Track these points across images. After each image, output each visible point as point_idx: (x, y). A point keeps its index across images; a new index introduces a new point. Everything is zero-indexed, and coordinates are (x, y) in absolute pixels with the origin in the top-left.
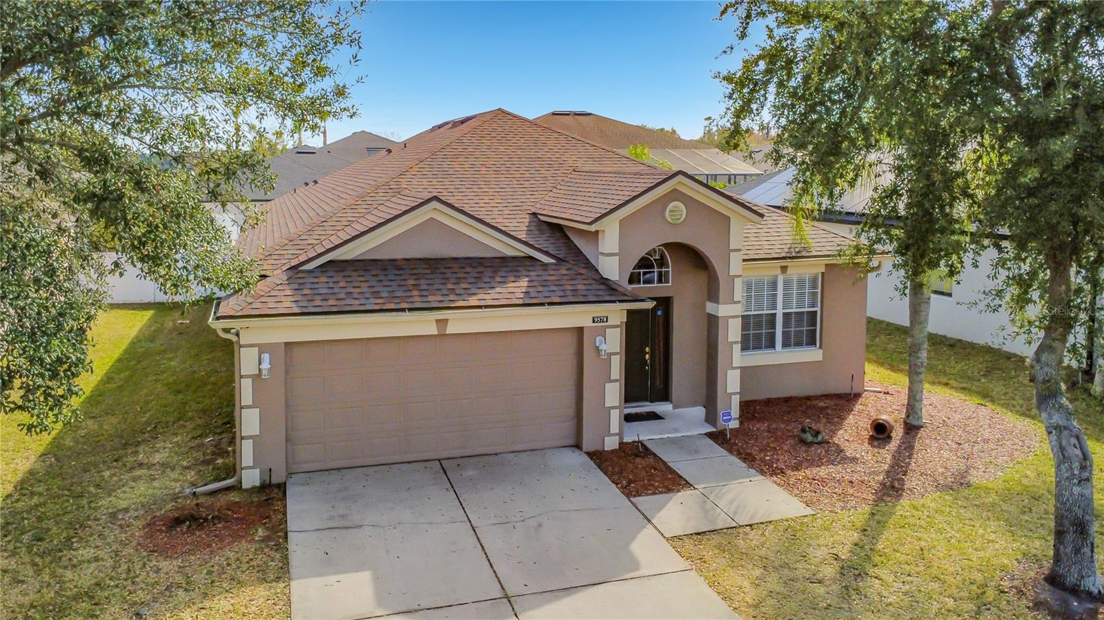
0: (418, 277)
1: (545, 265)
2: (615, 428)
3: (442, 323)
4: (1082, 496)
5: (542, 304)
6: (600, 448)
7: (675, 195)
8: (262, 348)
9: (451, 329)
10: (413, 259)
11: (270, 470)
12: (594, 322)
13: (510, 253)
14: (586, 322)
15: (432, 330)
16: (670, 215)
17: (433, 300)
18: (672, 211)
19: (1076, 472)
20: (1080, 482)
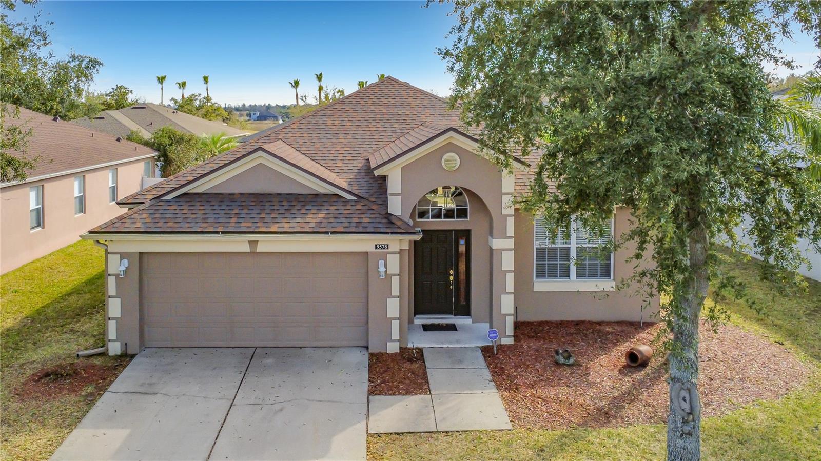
0: (242, 207)
1: (346, 201)
2: (396, 335)
3: (253, 244)
4: (684, 449)
5: (327, 233)
6: (383, 351)
7: (451, 147)
8: (123, 256)
9: (260, 248)
10: (247, 194)
11: (126, 344)
12: (376, 248)
13: (322, 191)
14: (370, 248)
15: (246, 248)
16: (446, 164)
17: (244, 226)
18: (448, 161)
19: (679, 425)
20: (682, 435)
